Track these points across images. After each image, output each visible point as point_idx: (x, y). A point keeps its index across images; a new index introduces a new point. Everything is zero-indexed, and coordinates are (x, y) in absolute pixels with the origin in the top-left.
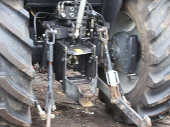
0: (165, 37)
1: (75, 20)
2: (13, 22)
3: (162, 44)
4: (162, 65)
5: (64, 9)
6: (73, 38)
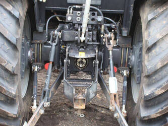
0: (160, 48)
1: (81, 24)
2: (3, 21)
3: (157, 55)
4: (154, 78)
5: (73, 13)
6: (79, 41)
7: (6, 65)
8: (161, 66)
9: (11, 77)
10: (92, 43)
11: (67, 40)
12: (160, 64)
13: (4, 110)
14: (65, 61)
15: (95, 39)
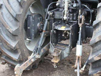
6: (63, 19)
7: (9, 29)
8: (98, 40)
9: (13, 37)
10: (72, 21)
11: (56, 18)
12: (98, 38)
13: (10, 55)
14: (51, 31)
15: (75, 18)
